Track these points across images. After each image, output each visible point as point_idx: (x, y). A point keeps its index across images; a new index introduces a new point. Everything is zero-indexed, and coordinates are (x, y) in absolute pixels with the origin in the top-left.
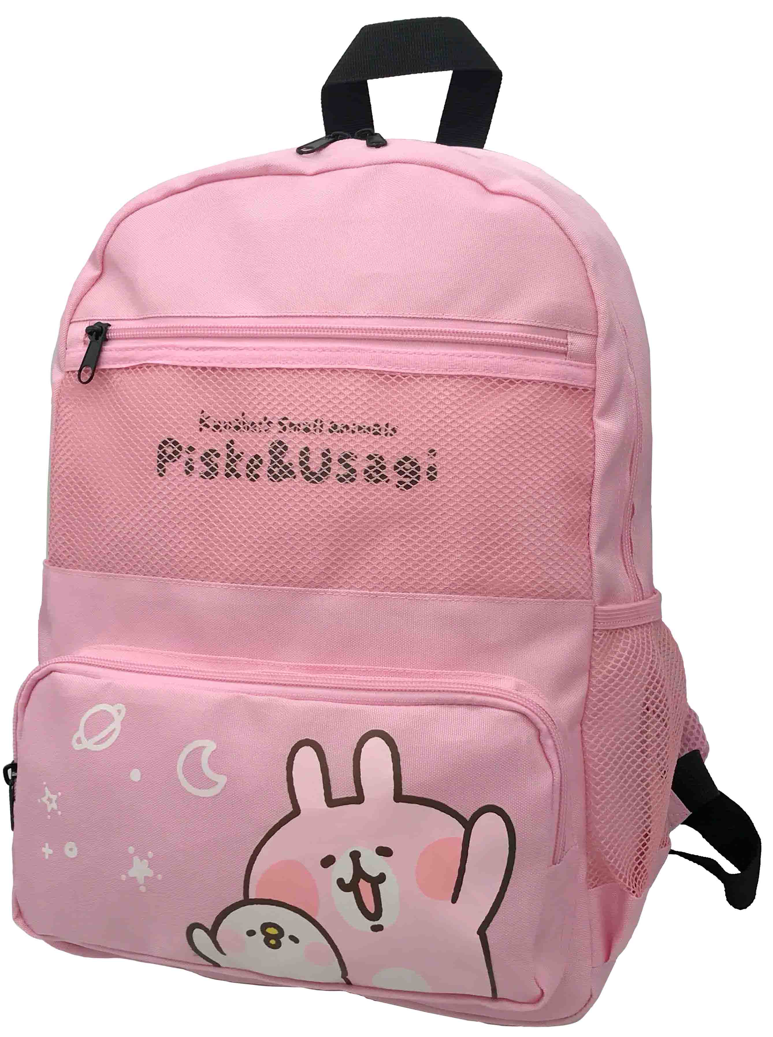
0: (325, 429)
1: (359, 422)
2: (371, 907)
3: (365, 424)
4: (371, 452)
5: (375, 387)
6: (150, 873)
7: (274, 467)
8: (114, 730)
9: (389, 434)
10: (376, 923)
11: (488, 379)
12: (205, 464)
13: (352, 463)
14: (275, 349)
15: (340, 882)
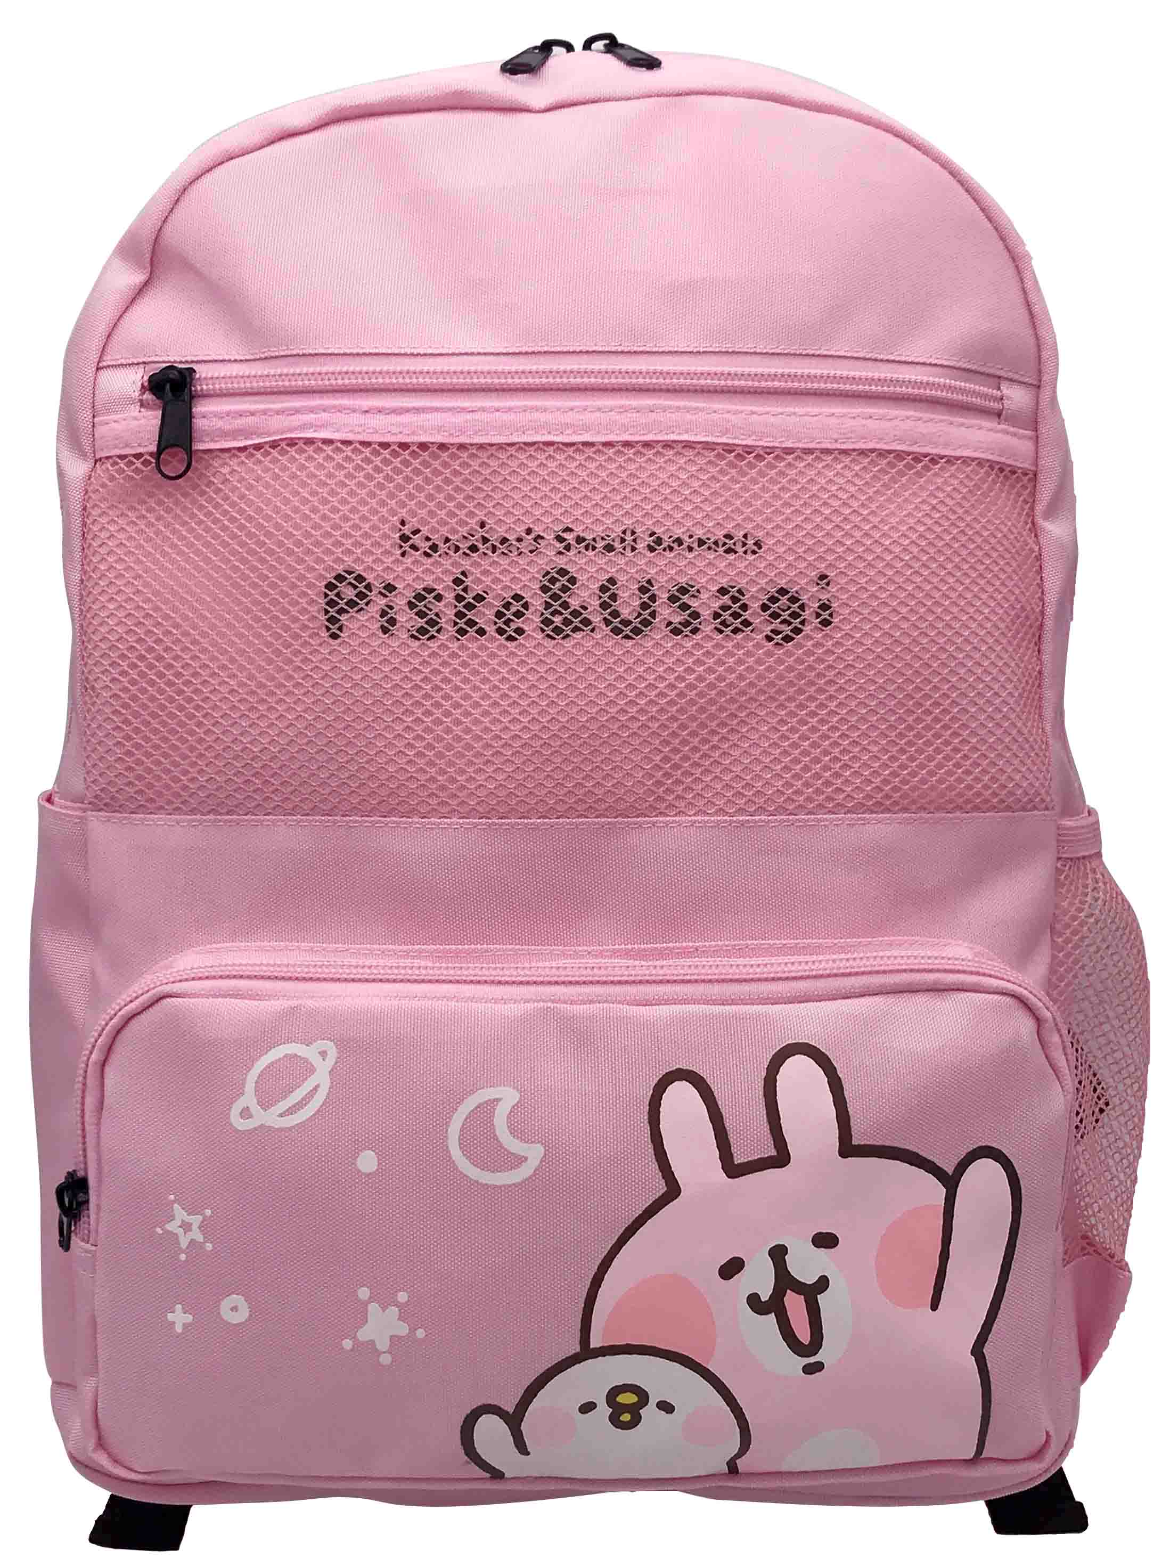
0: (641, 546)
1: (699, 533)
2: (804, 1334)
3: (709, 536)
4: (724, 582)
5: (721, 471)
6: (403, 1329)
7: (553, 614)
8: (316, 1088)
9: (749, 552)
10: (812, 1360)
11: (900, 455)
12: (416, 614)
13: (694, 604)
14: (537, 409)
15: (754, 1302)
